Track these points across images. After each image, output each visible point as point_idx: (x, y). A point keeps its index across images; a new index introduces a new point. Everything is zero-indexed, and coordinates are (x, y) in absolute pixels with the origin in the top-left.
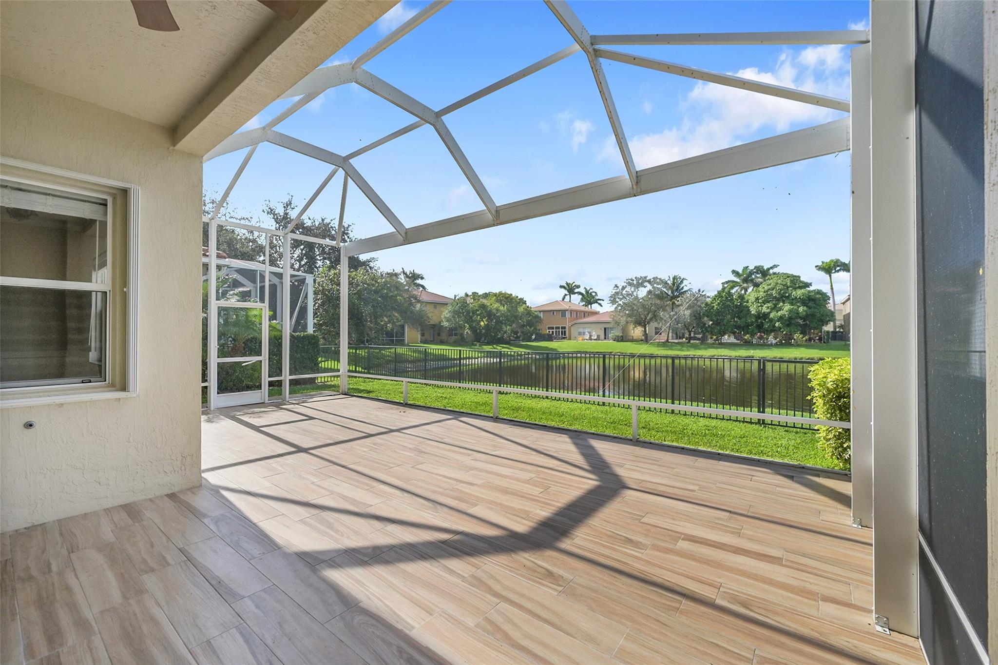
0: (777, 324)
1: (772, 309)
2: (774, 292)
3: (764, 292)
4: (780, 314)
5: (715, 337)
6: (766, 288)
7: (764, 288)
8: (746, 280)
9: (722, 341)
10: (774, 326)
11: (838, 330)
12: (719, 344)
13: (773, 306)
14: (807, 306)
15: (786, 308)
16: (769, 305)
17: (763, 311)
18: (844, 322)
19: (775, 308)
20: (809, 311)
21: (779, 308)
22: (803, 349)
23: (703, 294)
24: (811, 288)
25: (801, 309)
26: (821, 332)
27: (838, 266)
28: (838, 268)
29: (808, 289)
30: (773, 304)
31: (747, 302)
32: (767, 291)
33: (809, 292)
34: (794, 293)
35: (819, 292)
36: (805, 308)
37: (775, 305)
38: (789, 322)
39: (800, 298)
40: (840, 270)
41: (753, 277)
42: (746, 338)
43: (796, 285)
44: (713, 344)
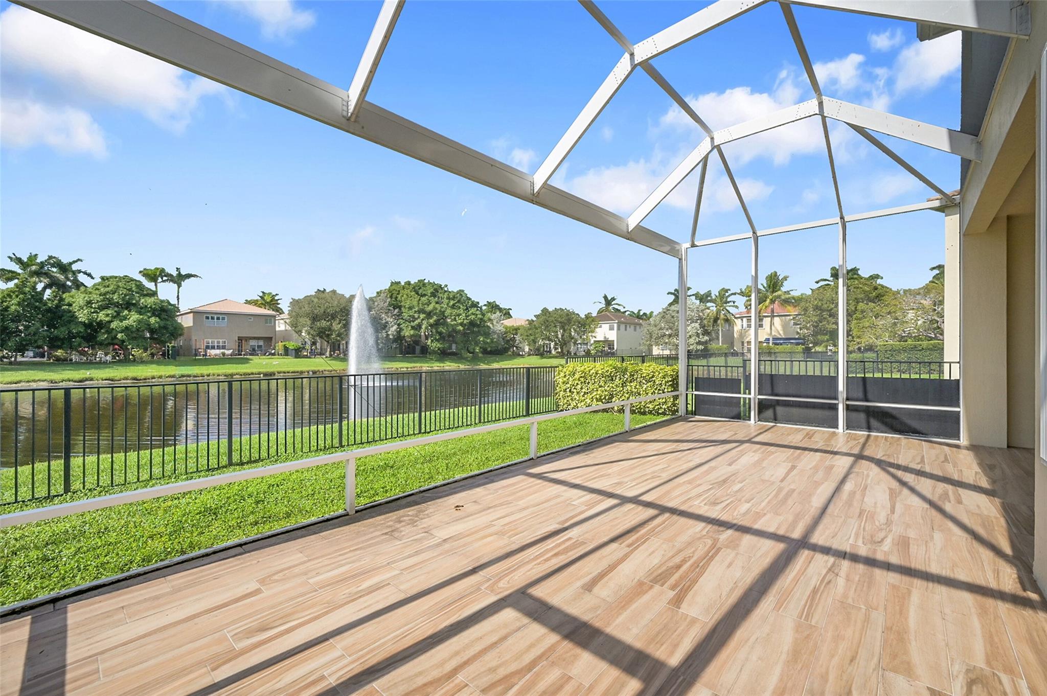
0: (119, 336)
1: (114, 317)
2: (115, 297)
4: (125, 323)
10: (115, 337)
13: (115, 314)
14: (160, 318)
15: (133, 318)
16: (109, 312)
17: (99, 319)
19: (117, 316)
20: (162, 324)
21: (124, 316)
25: (153, 320)
30: (115, 311)
31: (71, 305)
33: (158, 301)
34: (142, 300)
35: (168, 304)
36: (157, 319)
37: (118, 314)
38: (134, 334)
39: (151, 307)
40: (167, 280)
42: (58, 354)
43: (143, 291)
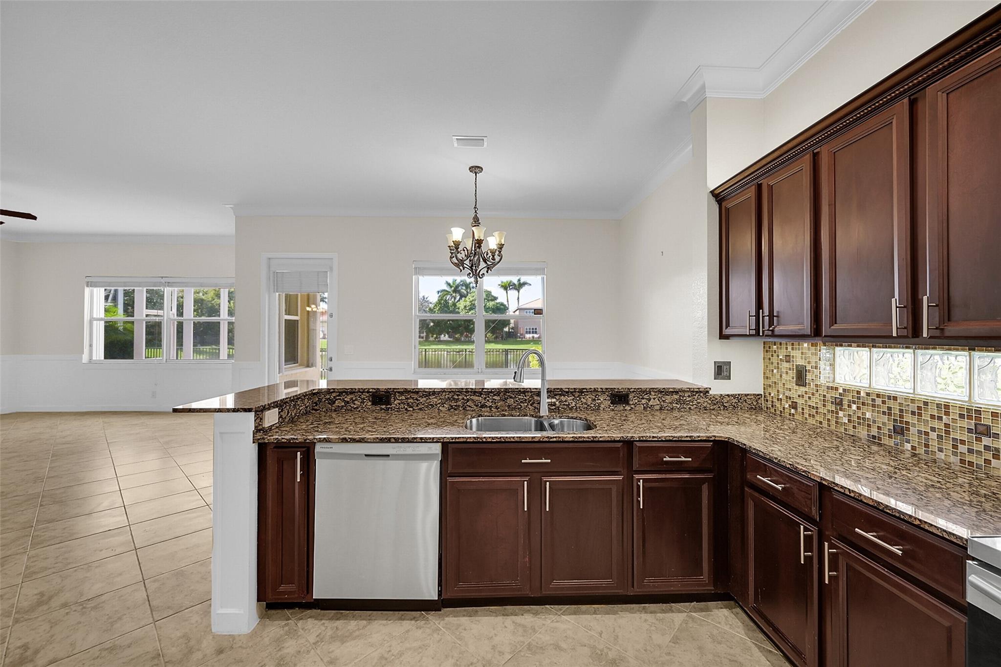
3: (470, 302)
5: (435, 336)
6: (471, 299)
7: (469, 299)
8: (455, 291)
9: (441, 339)
11: (510, 330)
12: (439, 341)
14: (495, 314)
18: (515, 325)
20: (497, 317)
22: (493, 344)
23: (427, 300)
24: (498, 301)
26: (503, 332)
27: (511, 286)
28: (511, 287)
29: (496, 301)
31: (459, 309)
32: (472, 301)
33: (497, 303)
34: (488, 304)
35: (502, 304)
41: (460, 288)
42: (457, 336)
43: (489, 297)
44: (434, 341)
